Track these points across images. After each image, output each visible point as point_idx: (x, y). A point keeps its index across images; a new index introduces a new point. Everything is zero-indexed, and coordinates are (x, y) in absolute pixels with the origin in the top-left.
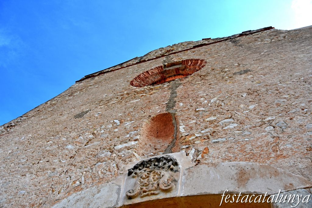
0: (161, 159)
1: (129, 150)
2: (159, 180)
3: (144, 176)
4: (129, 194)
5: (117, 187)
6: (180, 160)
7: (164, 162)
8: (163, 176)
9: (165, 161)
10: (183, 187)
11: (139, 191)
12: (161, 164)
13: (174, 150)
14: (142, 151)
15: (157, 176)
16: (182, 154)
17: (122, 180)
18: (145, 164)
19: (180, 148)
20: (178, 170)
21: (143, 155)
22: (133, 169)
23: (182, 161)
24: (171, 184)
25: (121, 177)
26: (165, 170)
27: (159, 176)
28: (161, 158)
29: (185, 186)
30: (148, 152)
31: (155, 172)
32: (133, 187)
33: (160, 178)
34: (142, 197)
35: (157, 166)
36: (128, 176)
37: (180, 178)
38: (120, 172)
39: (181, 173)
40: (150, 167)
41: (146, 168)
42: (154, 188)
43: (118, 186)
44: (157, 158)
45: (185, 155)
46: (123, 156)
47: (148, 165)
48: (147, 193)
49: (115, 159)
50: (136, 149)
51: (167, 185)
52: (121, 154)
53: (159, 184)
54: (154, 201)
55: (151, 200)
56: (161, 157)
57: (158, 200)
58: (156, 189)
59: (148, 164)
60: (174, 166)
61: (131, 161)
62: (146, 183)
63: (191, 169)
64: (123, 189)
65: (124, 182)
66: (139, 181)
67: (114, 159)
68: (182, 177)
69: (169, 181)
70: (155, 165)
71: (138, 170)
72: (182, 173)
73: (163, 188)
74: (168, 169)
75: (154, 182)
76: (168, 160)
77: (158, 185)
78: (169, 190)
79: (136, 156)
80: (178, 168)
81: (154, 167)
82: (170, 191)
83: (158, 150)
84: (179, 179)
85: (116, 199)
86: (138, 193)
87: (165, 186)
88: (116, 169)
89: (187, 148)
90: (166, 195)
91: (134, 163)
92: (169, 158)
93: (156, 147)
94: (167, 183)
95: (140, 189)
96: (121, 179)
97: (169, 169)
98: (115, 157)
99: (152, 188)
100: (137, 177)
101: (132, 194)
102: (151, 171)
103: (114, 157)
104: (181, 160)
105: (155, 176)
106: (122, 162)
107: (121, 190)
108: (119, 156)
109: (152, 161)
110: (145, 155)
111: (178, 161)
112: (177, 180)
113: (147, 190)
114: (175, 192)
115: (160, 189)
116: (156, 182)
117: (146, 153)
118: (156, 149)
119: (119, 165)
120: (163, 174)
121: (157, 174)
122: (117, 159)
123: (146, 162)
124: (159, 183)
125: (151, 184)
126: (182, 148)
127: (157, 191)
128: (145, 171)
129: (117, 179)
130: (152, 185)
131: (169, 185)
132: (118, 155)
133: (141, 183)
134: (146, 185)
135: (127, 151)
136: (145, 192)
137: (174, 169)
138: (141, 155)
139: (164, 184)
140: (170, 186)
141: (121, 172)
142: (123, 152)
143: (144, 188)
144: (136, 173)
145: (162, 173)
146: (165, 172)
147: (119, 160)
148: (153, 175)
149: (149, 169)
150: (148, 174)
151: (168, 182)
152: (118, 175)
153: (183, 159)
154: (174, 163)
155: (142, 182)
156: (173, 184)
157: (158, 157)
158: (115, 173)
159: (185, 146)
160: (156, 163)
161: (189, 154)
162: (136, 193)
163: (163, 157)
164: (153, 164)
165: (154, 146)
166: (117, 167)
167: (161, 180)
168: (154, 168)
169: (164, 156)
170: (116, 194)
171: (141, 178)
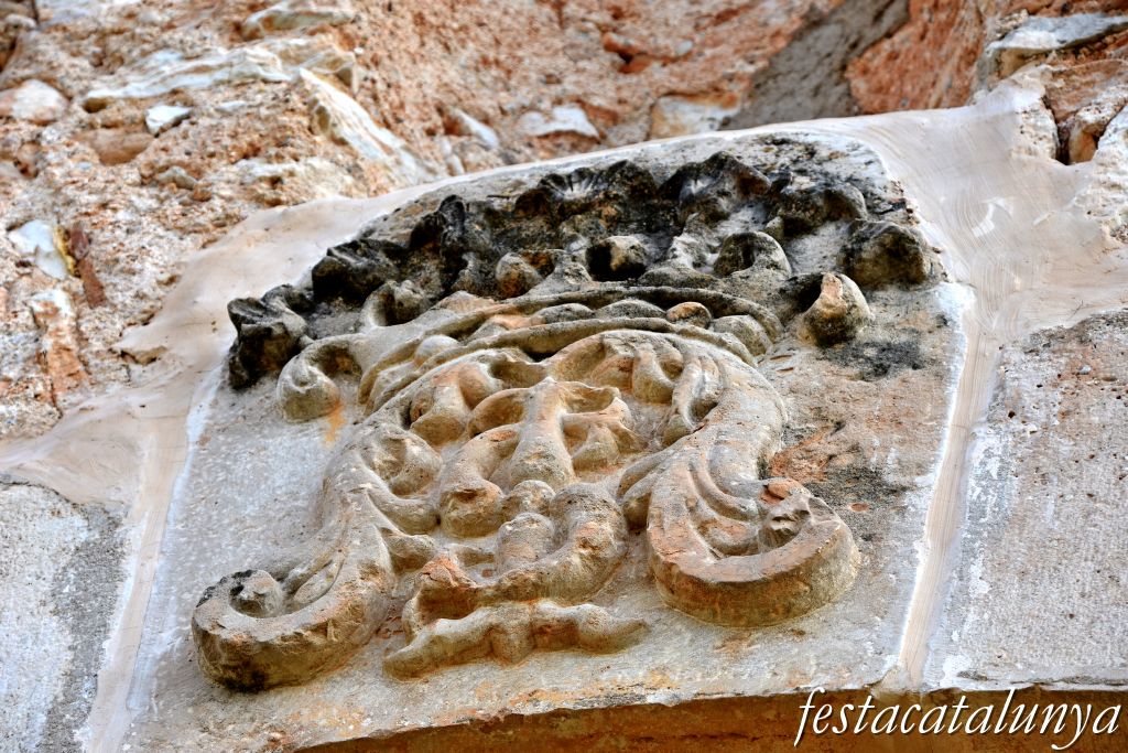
0: (695, 187)
1: (254, 37)
2: (642, 460)
3: (450, 402)
4: (235, 626)
5: (76, 530)
6: (966, 212)
7: (731, 228)
8: (702, 410)
9: (746, 215)
10: (976, 570)
11: (366, 589)
12: (685, 254)
13: (885, 76)
14: (428, 73)
15: (620, 409)
16: (995, 133)
17: (149, 443)
18: (464, 244)
19: (971, 55)
20: (926, 348)
21: (452, 128)
22: (299, 305)
23: (987, 226)
24: (813, 520)
25: (134, 399)
26: (741, 332)
27: (653, 411)
28: (687, 173)
29: (1000, 567)
30: (524, 96)
31: (602, 350)
32: (297, 537)
33: (670, 440)
34: (407, 671)
35: (631, 271)
36: (230, 396)
37: (946, 449)
38: (107, 328)
39: (954, 393)
40: (542, 291)
41: (479, 291)
42: (575, 559)
43: (79, 521)
44: (644, 173)
45: (1046, 148)
46: (161, 115)
47: (512, 262)
48: (479, 618)
49: (40, 153)
50: (349, 41)
51: (753, 529)
52: (137, 86)
53: (653, 510)
54: (565, 729)
55: (528, 710)
56: (700, 156)
57: (622, 717)
58: (603, 578)
59: (517, 244)
60: (869, 286)
61: (272, 193)
62: (469, 496)
63: (1103, 336)
64: (157, 563)
65: (166, 466)
66: (380, 455)
67: (27, 155)
68: (967, 437)
69: (777, 482)
70: (600, 262)
71: (369, 314)
72: (968, 392)
73: (701, 562)
74: (786, 319)
75: (574, 483)
76: (788, 201)
77: (636, 524)
78: (773, 596)
79: (344, 131)
80: (925, 320)
81: (593, 286)
82: (789, 611)
83: (658, 74)
84: (922, 469)
85: (49, 689)
86: (356, 611)
87: (726, 539)
88: (60, 299)
89: (1074, 49)
90: (737, 658)
91: (318, 224)
92: (803, 182)
93: (632, 35)
94: (752, 505)
95: (383, 559)
96: (129, 429)
97: (799, 323)
98: (49, 134)
99: (552, 562)
100: (347, 415)
101: (273, 629)
102: (551, 335)
103: (27, 130)
104: (981, 211)
105: (594, 401)
106: (145, 199)
107: (130, 565)
108: (110, 114)
109: (568, 211)
110: (475, 125)
111: (928, 231)
112: (891, 479)
113: (478, 581)
114: (861, 634)
115: (650, 579)
116: (603, 487)
117: (487, 104)
118: (628, 60)
119: (105, 243)
120: (709, 391)
121: (626, 385)
122: (68, 162)
123: (490, 213)
124: (645, 501)
125: (545, 509)
126: (1011, 43)
127: (610, 598)
128: (462, 332)
129: (74, 422)
130: (547, 523)
131: (782, 538)
132: (93, 107)
133: (399, 490)
134: (467, 509)
135: (221, 53)
136: (447, 601)
137: (862, 332)
138: (414, 126)
139: (712, 513)
140: (791, 545)
141: (135, 340)
142: (167, 63)
143: (448, 557)
144: (336, 361)
145: (695, 373)
146: (734, 365)
147: (103, 173)
148: (568, 388)
149: (523, 310)
150: (500, 370)
151: (772, 495)
152: (82, 372)
153: (997, 203)
154: (869, 250)
155: (425, 476)
156: (838, 523)
157: (660, 154)
158: (48, 343)
159: (1050, 22)
160: (625, 243)
161: (1095, 134)
162: (325, 606)
163: (718, 164)
164: (581, 246)
165: (605, 17)
166: (79, 268)
167: (678, 459)
168: (595, 302)
169: (745, 144)
170: (54, 622)
171: (407, 421)
